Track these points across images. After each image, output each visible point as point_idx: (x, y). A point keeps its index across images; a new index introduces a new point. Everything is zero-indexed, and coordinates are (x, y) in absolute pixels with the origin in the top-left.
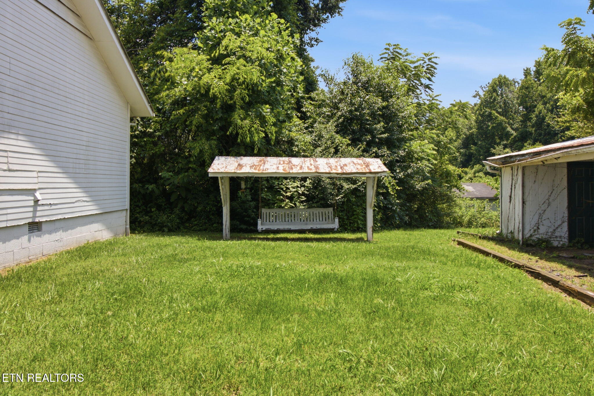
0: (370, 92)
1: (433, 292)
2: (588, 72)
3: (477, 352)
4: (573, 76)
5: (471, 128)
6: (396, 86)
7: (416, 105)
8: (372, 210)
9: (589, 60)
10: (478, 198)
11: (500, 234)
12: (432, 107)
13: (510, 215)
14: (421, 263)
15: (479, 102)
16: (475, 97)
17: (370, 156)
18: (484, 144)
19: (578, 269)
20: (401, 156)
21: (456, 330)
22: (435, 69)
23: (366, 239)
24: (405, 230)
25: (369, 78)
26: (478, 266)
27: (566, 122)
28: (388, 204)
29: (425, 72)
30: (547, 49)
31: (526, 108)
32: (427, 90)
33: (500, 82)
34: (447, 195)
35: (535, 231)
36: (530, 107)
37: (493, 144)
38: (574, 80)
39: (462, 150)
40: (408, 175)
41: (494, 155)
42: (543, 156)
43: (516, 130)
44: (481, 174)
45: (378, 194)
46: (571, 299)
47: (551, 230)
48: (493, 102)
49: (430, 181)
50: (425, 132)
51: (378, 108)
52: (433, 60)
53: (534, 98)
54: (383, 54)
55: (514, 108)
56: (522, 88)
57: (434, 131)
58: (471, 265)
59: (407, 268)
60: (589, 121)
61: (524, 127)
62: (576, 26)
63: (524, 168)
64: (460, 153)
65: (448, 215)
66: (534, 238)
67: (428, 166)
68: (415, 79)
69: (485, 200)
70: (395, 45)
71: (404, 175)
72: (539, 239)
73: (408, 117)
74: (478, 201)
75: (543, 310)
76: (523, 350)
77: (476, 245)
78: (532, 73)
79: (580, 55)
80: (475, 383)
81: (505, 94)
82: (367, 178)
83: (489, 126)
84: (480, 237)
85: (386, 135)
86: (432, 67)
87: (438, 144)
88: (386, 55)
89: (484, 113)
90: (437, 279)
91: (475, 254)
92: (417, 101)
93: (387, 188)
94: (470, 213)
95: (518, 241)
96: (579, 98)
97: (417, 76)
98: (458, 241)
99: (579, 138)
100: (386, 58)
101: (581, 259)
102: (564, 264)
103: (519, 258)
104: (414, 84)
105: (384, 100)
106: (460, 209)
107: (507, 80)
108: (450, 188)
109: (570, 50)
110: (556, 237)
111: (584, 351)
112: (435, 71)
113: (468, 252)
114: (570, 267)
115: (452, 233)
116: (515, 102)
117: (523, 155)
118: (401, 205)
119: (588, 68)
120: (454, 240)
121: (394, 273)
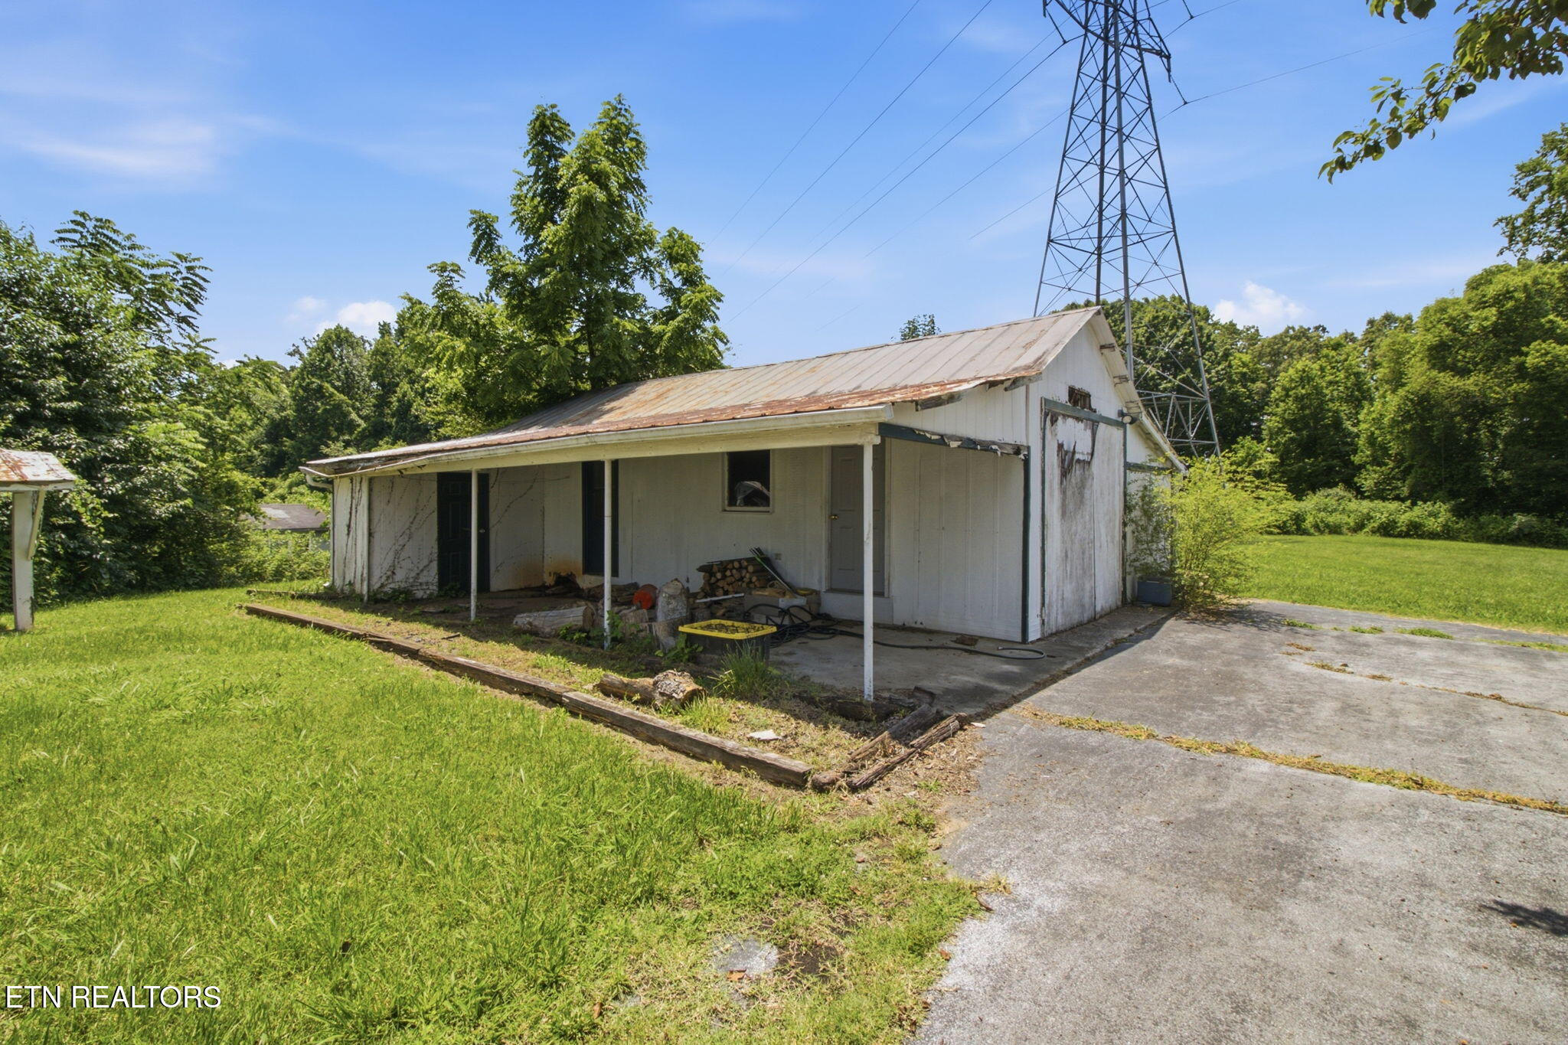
0: (26, 304)
1: (182, 710)
2: (468, 345)
3: (268, 795)
4: (446, 349)
5: (283, 408)
6: (103, 306)
7: (155, 351)
8: (30, 564)
9: (470, 329)
10: (294, 530)
11: (331, 588)
12: (194, 362)
13: (348, 555)
14: (161, 658)
15: (299, 364)
16: (291, 354)
17: (26, 446)
18: (307, 437)
19: (448, 627)
20: (118, 449)
21: (228, 768)
22: (202, 289)
23: (11, 627)
24: (125, 598)
25: (22, 276)
26: (285, 647)
27: (438, 414)
28: (80, 548)
29: (178, 290)
30: (410, 300)
31: (382, 385)
32: (184, 325)
33: (338, 337)
34: (229, 525)
35: (388, 577)
36: (389, 384)
37: (325, 438)
38: (448, 354)
39: (264, 446)
40: (135, 490)
41: (326, 456)
42: (401, 462)
43: (365, 418)
44: (303, 489)
45: (48, 528)
46: (434, 672)
47: (413, 574)
48: (326, 369)
49: (188, 501)
50: (179, 407)
51: (52, 345)
52: (197, 271)
53: (395, 372)
54: (66, 231)
55: (362, 383)
56: (376, 352)
57: (200, 408)
58: (269, 647)
59: (121, 673)
60: (469, 415)
61: (379, 415)
62: (452, 274)
63: (371, 480)
64: (262, 451)
65: (232, 562)
66: (386, 589)
67: (185, 473)
68: (154, 301)
69: (307, 532)
70: (101, 220)
71: (123, 488)
72: (394, 590)
73: (136, 372)
74: (296, 535)
75: (392, 698)
76: (353, 767)
77: (282, 611)
78: (393, 332)
79: (457, 319)
80: (260, 851)
81: (347, 358)
82: (15, 493)
83: (317, 408)
84: (293, 597)
85: (74, 404)
86: (196, 284)
87: (208, 432)
88: (77, 236)
89: (308, 384)
90: (195, 684)
91: (279, 626)
92: (158, 343)
93: (77, 515)
94: (278, 556)
95: (360, 597)
96: (456, 380)
97: (159, 295)
98: (247, 608)
99: (457, 438)
100: (75, 241)
101: (454, 613)
102: (428, 623)
103: (359, 624)
104: (151, 309)
105: (67, 327)
106: (260, 549)
107: (351, 335)
108: (236, 515)
109: (445, 308)
110: (421, 584)
111: (445, 744)
112: (202, 293)
113: (267, 624)
114: (437, 626)
115: (237, 595)
116: (364, 373)
117: (369, 460)
118: (116, 549)
119: (469, 339)
120: (240, 607)
121: (84, 688)
